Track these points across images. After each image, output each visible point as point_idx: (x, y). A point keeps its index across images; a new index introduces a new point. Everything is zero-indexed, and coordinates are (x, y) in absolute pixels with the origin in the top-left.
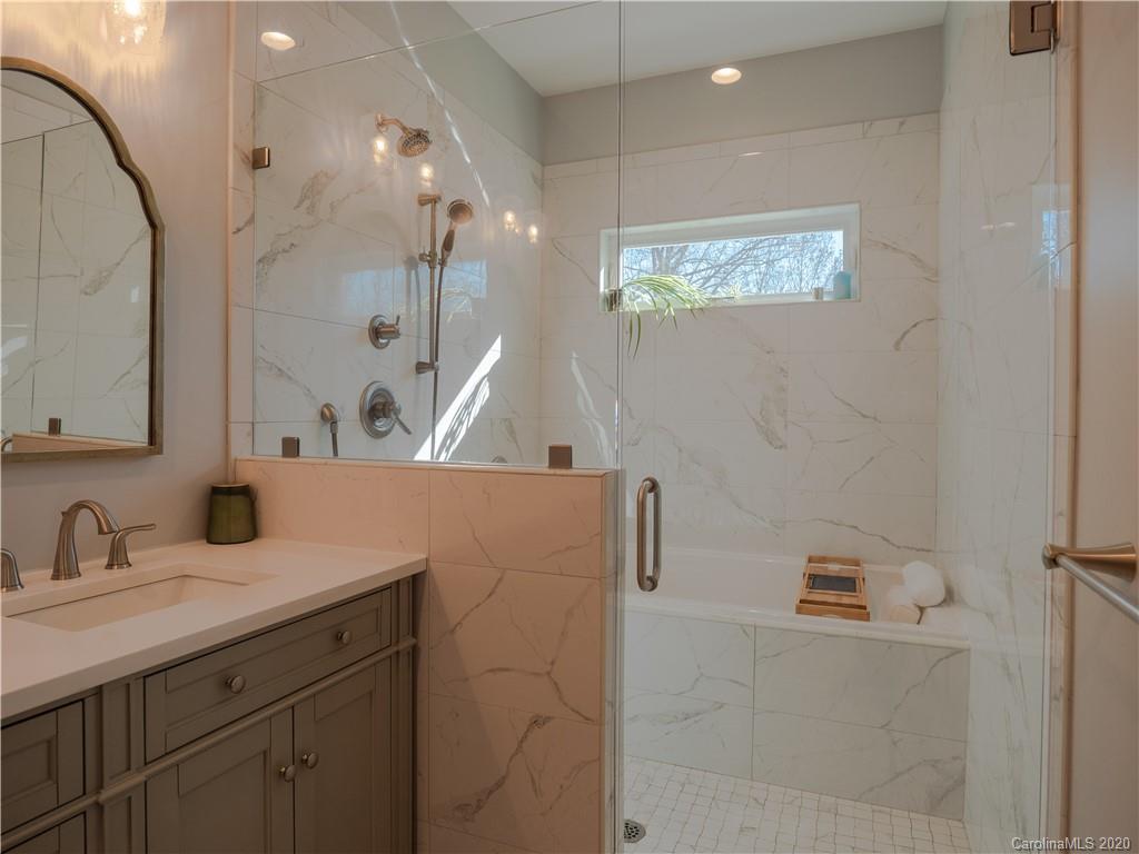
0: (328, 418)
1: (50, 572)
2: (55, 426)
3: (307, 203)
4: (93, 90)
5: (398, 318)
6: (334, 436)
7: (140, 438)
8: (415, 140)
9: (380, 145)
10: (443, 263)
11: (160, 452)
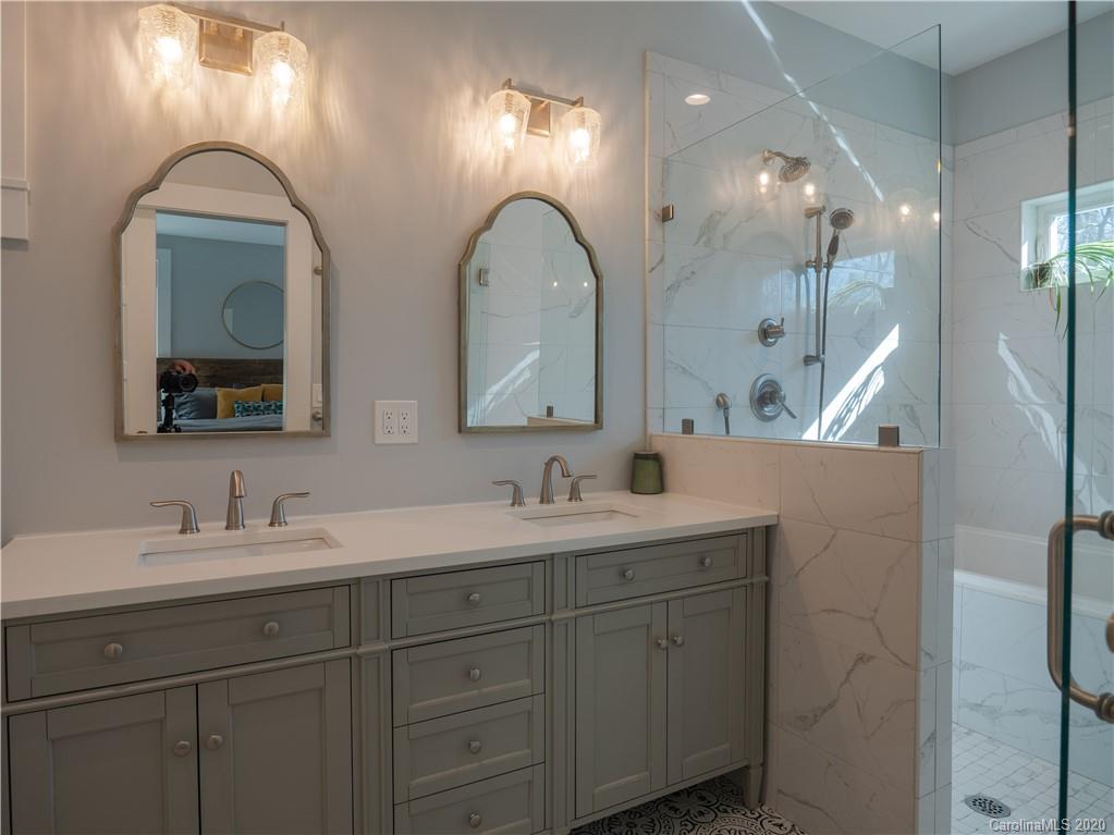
0: (722, 404)
1: (539, 499)
2: (550, 411)
3: (704, 239)
4: (561, 198)
5: (783, 320)
6: (727, 419)
7: (589, 418)
8: (795, 167)
9: (764, 178)
10: (829, 266)
11: (601, 428)
